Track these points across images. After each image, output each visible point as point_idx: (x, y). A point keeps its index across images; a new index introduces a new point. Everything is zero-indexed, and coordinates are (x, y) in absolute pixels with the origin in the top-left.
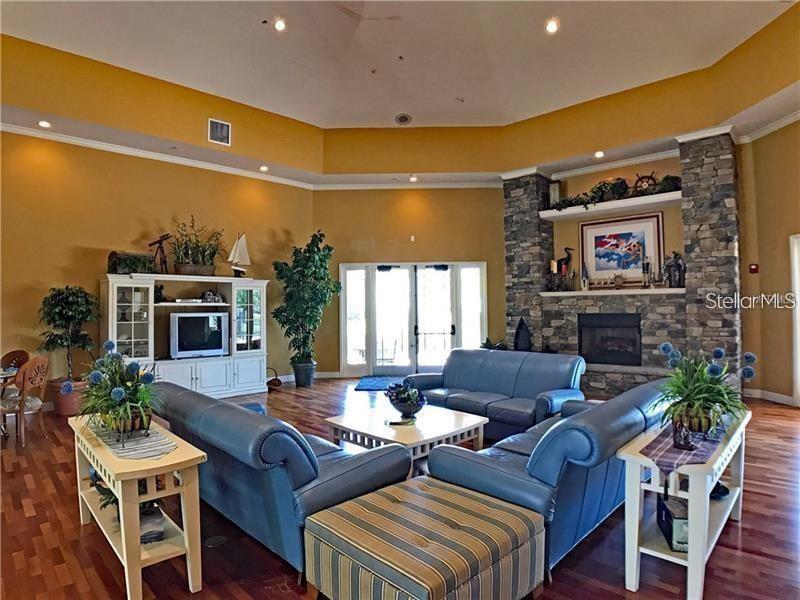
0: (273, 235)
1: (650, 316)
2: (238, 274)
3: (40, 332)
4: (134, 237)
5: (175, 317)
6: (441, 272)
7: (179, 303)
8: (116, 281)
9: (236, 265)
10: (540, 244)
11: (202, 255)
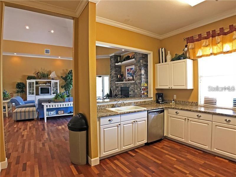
0: (63, 70)
1: (131, 88)
2: (53, 79)
3: (16, 90)
4: (33, 72)
5: (40, 87)
6: (100, 78)
7: (40, 85)
8: (28, 81)
9: (52, 77)
10: (115, 71)
11: (45, 76)
